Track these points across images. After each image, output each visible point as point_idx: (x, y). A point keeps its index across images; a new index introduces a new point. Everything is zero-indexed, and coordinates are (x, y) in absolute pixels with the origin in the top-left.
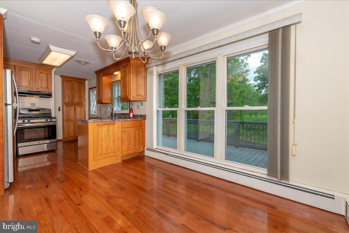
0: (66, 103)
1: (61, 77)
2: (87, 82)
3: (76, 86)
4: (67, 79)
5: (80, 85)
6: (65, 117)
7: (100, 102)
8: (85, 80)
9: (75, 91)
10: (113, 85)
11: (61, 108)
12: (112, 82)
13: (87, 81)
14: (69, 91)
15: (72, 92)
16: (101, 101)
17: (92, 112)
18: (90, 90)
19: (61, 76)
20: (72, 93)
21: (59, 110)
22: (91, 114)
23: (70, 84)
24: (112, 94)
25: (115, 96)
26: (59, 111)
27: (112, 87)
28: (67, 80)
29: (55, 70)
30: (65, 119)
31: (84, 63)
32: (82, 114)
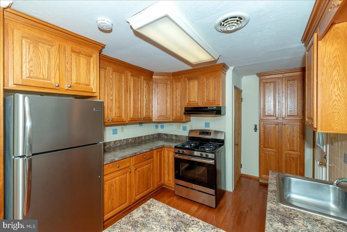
0: (265, 118)
3: (284, 85)
4: (267, 77)
5: (292, 82)
6: (262, 143)
14: (270, 98)
15: (274, 99)
16: (311, 126)
19: (259, 75)
20: (275, 101)
22: (317, 143)
23: (272, 84)
26: (255, 131)
28: (267, 79)
29: (233, 68)
30: (262, 146)
31: (234, 28)
32: (295, 142)
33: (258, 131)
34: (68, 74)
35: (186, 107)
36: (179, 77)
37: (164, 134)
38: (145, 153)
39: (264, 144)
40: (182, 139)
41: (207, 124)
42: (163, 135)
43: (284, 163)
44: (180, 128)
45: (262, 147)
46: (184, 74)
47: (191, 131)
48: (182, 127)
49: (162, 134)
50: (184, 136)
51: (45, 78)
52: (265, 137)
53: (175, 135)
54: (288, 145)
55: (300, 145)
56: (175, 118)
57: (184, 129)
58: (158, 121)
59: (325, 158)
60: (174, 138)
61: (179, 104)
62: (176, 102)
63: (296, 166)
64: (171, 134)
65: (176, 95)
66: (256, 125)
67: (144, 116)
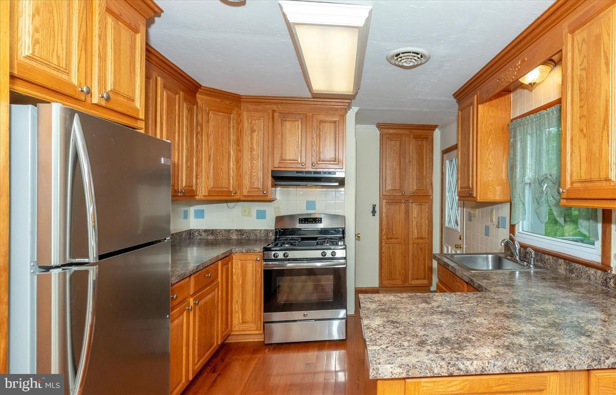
0: (388, 194)
1: (378, 127)
2: (437, 133)
3: (411, 146)
4: (391, 131)
5: (420, 143)
6: (384, 232)
7: (467, 197)
8: (433, 128)
9: (407, 160)
10: (515, 133)
11: (377, 209)
12: (512, 121)
13: (437, 130)
14: (395, 163)
15: (400, 165)
16: (471, 195)
17: (450, 222)
18: (445, 156)
19: (380, 126)
20: (400, 169)
21: (374, 212)
22: (447, 225)
23: (398, 143)
24: (512, 168)
25: (524, 175)
26: (374, 215)
27: (512, 140)
28: (391, 134)
29: (357, 110)
30: (384, 237)
31: (411, 64)
32: (424, 226)
33: (377, 214)
34: (101, 64)
35: (274, 169)
36: (258, 108)
37: (205, 231)
38: (207, 268)
39: (387, 234)
40: (254, 238)
41: (311, 205)
42: (204, 234)
43: (410, 259)
44: (249, 214)
45: (384, 239)
46: (270, 103)
47: (279, 219)
48: (254, 214)
49: (198, 230)
50: (261, 231)
51: (61, 66)
52: (388, 223)
53: (236, 230)
54: (416, 231)
55: (428, 230)
56: (248, 192)
57: (261, 215)
58: (209, 198)
59: (460, 239)
60: (234, 237)
61: (259, 163)
62: (252, 159)
63: (424, 258)
64: (225, 230)
65: (252, 144)
66: (375, 205)
67: (184, 186)
